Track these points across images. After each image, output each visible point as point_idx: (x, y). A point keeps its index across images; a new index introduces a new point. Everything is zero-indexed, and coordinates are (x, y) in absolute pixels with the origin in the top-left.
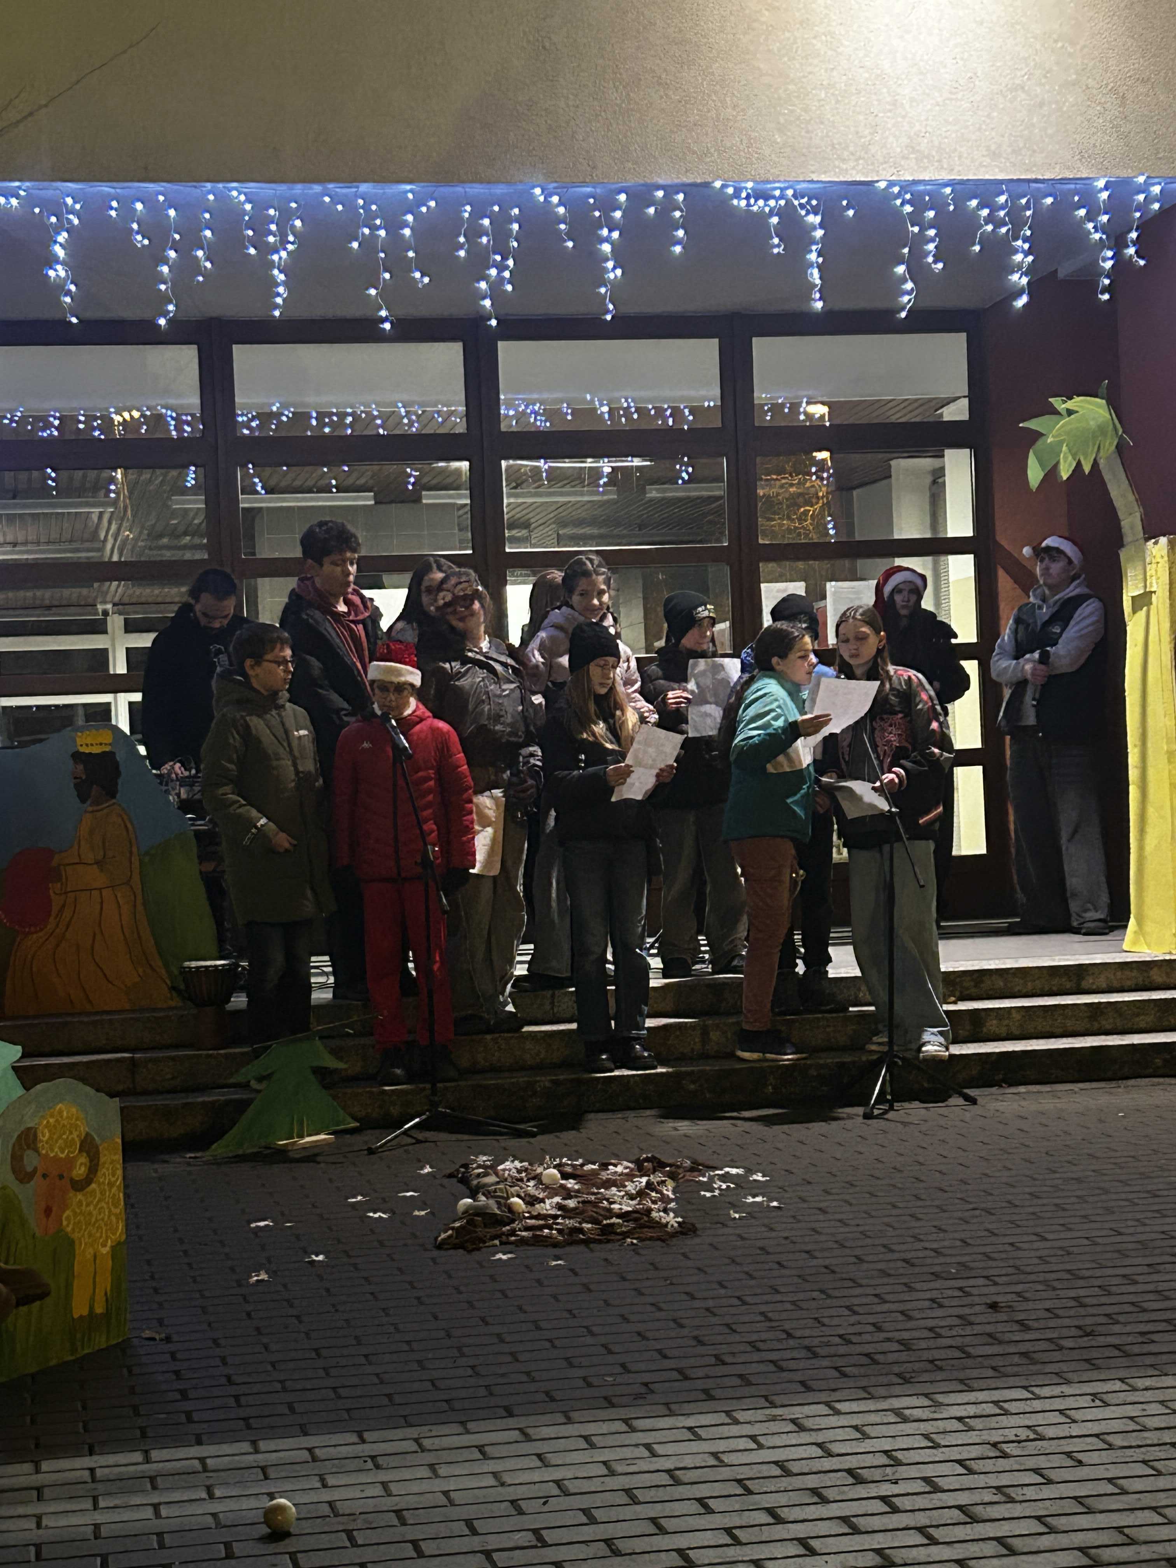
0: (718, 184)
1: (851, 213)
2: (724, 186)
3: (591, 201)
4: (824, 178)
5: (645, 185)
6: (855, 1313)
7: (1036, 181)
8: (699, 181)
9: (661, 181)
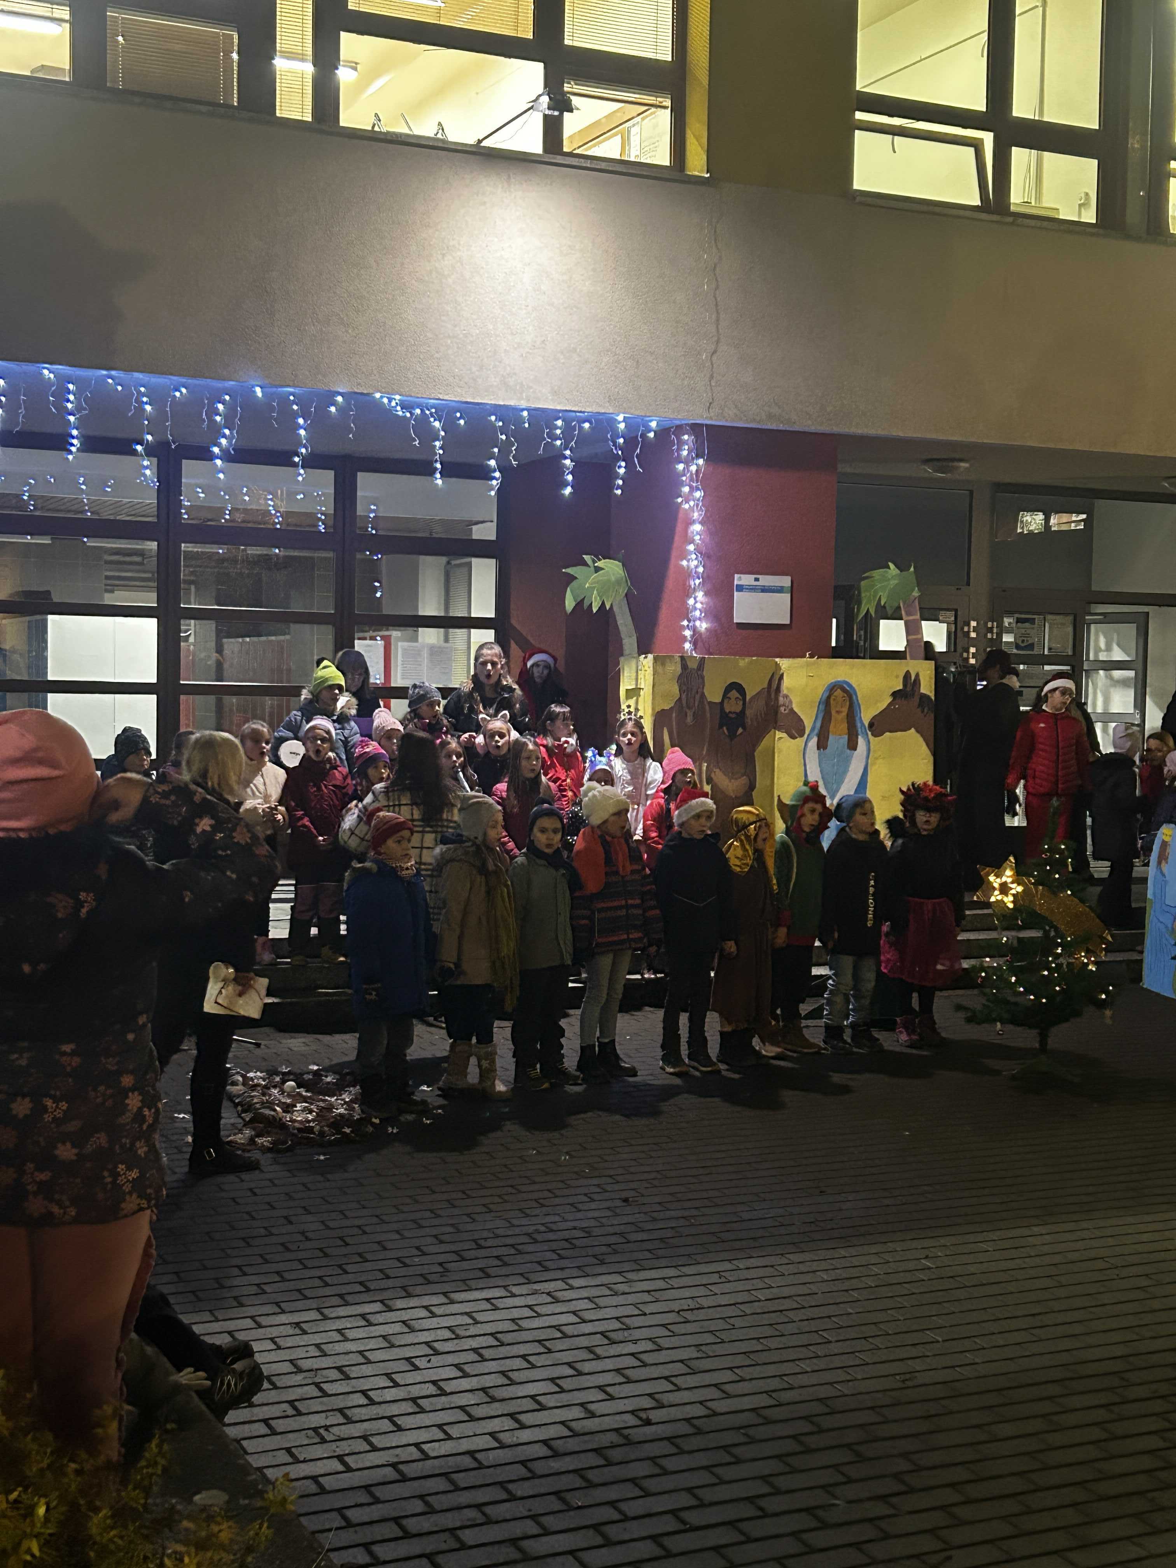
0: (378, 395)
1: (462, 422)
2: (382, 397)
3: (292, 398)
4: (446, 397)
5: (330, 391)
6: (543, 1206)
7: (581, 412)
8: (365, 392)
9: (341, 391)
